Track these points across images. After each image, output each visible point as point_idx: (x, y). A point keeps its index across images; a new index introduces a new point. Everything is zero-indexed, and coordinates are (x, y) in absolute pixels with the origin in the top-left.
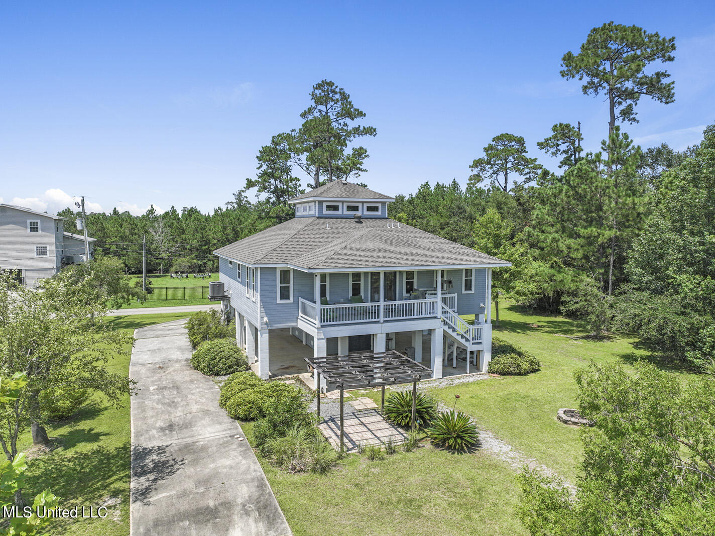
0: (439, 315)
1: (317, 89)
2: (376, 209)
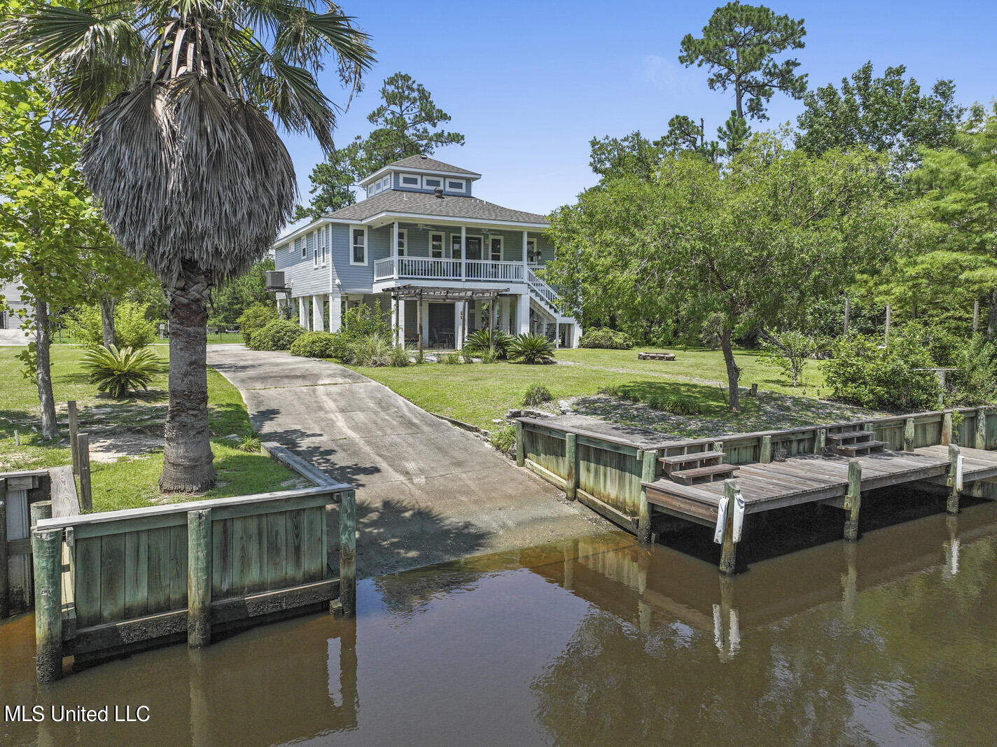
0: (526, 280)
1: (388, 83)
2: (460, 186)
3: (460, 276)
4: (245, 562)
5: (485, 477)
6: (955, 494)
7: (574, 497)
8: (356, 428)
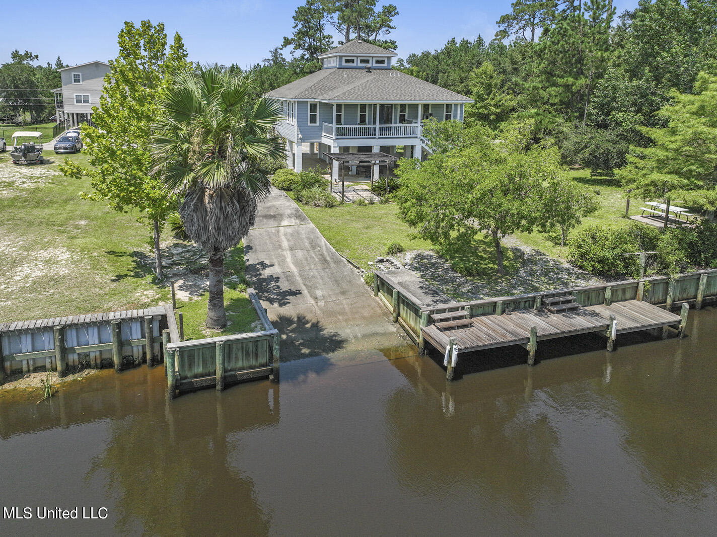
0: (419, 135)
2: (382, 62)
3: (375, 135)
4: (237, 358)
5: (355, 303)
6: (611, 341)
7: (396, 321)
8: (297, 263)
